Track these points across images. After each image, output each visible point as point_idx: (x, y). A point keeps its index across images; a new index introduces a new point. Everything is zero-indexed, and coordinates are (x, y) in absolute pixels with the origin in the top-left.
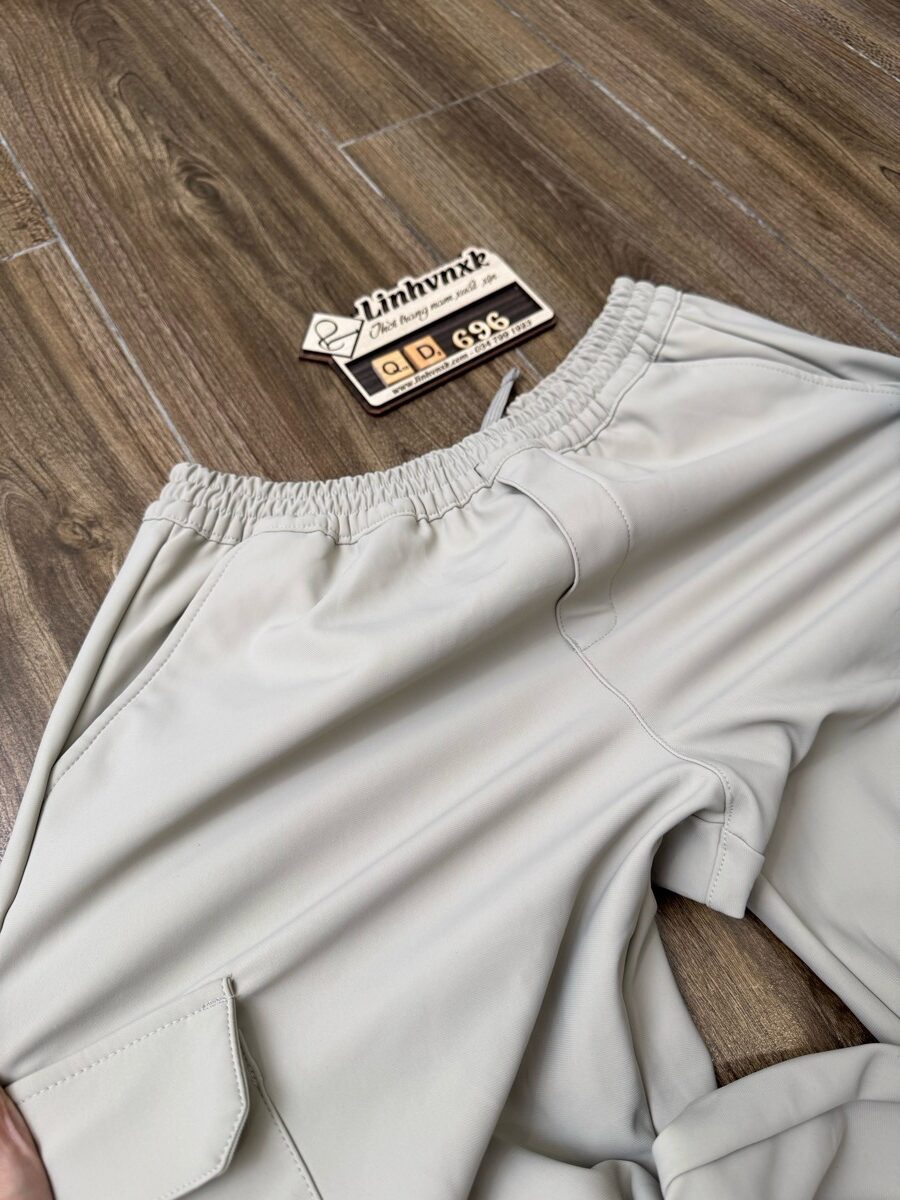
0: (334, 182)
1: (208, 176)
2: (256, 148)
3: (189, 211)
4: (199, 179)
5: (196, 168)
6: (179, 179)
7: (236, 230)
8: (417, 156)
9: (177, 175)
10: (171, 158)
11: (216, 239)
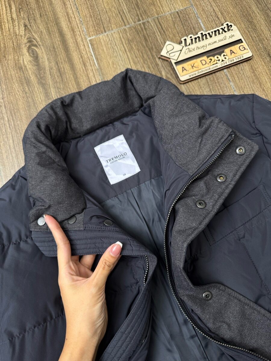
0: (82, 57)
1: (36, 46)
2: (57, 35)
3: (26, 63)
4: (33, 47)
5: (33, 42)
6: (26, 46)
7: (40, 75)
8: (116, 49)
9: (26, 44)
10: (25, 35)
11: (32, 78)
